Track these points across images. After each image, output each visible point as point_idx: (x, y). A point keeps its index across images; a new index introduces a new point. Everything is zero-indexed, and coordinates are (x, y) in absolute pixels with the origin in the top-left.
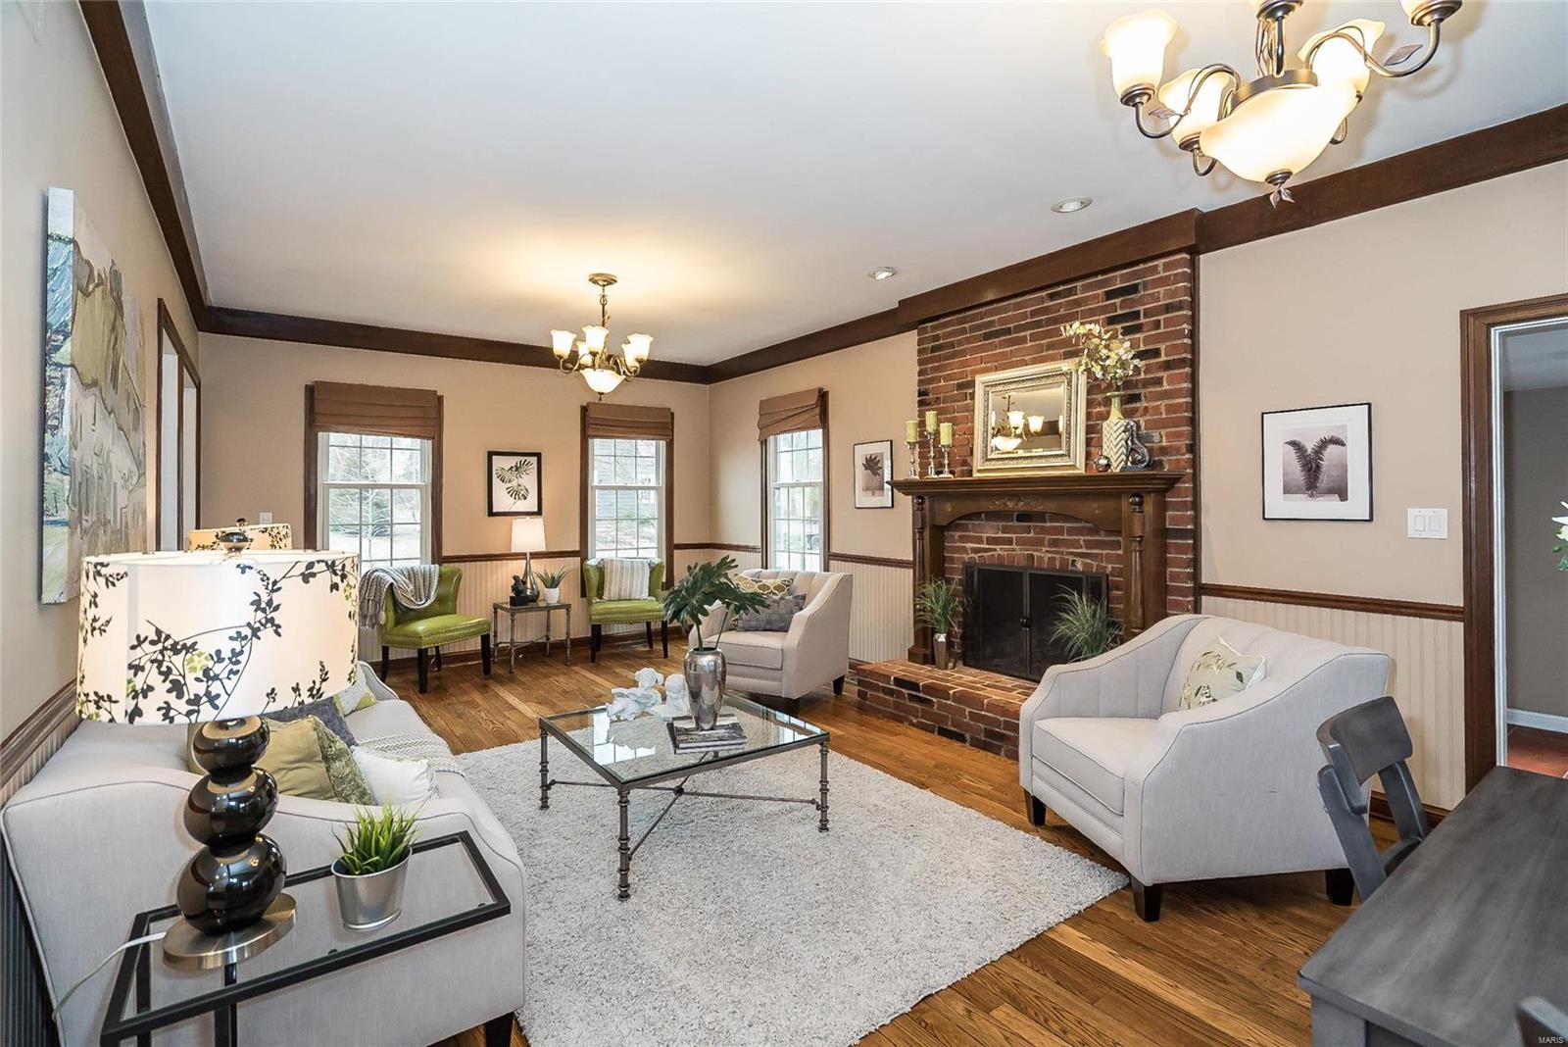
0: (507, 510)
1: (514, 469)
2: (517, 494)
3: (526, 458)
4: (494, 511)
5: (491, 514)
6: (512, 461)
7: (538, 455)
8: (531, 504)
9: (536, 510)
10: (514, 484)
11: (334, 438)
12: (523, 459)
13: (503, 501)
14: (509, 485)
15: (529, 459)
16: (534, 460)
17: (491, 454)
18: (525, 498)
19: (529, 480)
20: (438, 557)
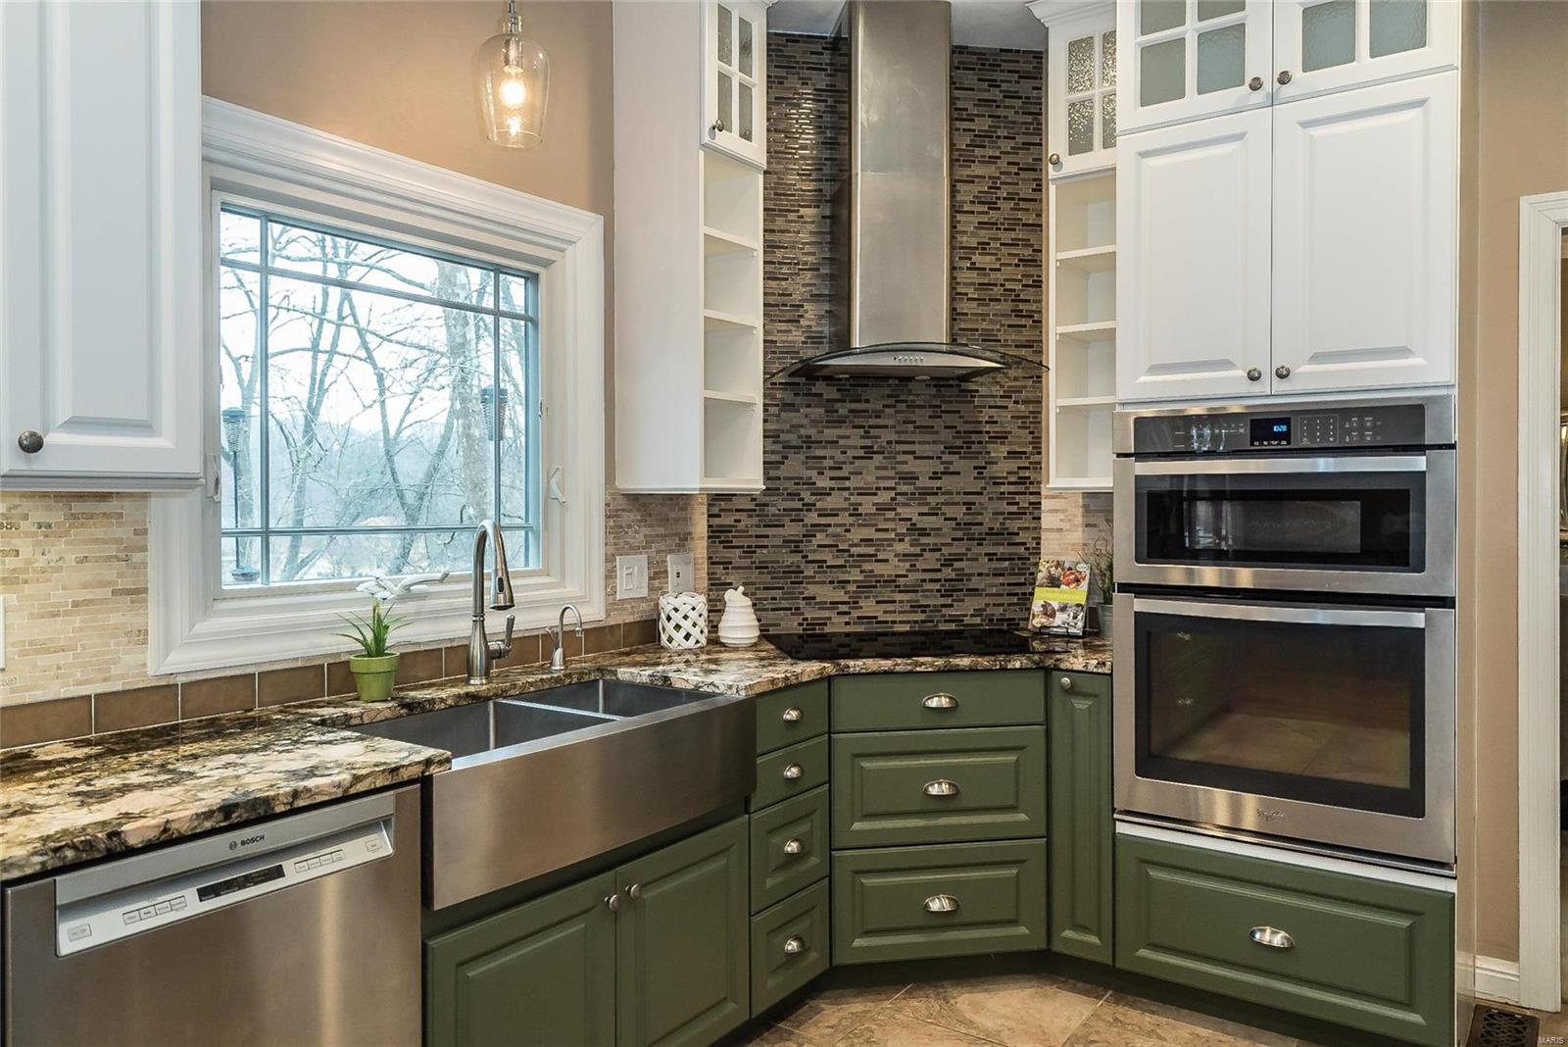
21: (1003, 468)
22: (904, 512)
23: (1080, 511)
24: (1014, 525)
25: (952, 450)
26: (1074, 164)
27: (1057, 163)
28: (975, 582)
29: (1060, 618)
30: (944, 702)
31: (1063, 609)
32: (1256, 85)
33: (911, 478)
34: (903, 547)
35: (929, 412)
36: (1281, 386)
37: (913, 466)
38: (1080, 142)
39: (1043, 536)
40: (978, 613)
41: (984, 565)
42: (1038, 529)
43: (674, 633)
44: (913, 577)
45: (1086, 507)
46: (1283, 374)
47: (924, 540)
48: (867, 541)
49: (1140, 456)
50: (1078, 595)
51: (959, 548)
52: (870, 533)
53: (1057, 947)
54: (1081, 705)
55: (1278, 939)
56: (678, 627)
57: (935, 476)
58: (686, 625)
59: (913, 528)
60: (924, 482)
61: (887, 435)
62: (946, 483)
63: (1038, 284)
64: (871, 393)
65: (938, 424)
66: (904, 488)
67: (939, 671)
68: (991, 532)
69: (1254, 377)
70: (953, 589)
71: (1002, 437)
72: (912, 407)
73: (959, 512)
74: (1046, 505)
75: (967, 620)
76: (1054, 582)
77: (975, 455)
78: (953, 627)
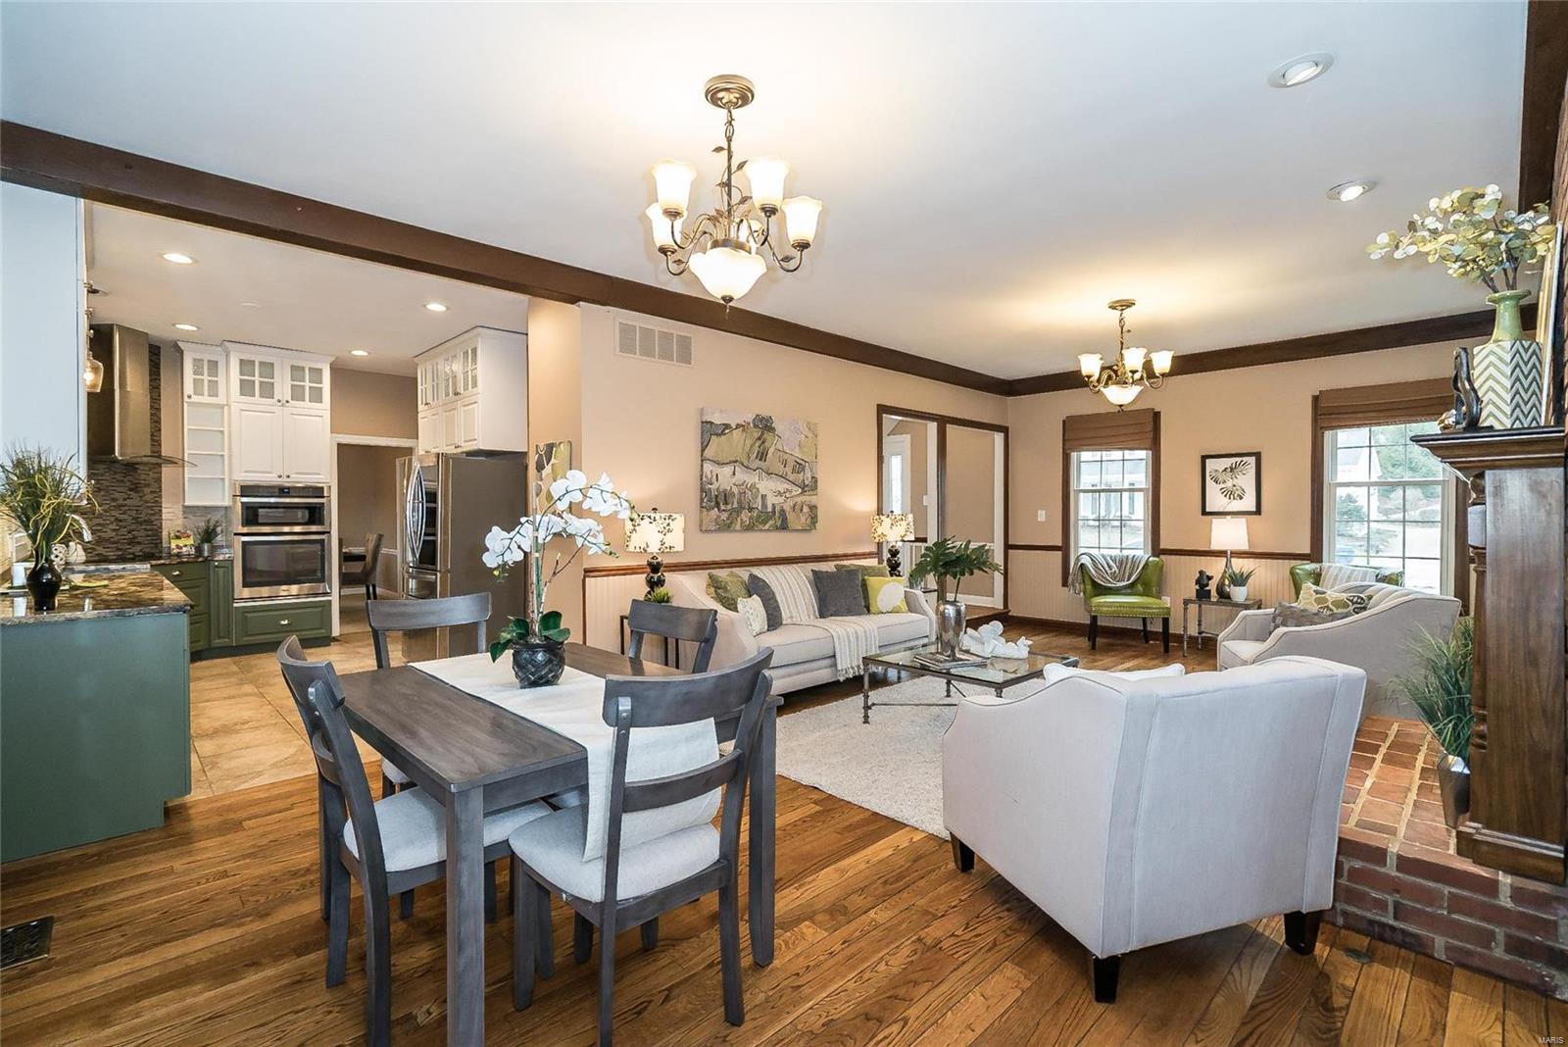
0: (1221, 510)
1: (1229, 470)
2: (1230, 494)
3: (1241, 459)
4: (1207, 510)
5: (1204, 513)
6: (1228, 462)
7: (1258, 456)
8: (1248, 503)
9: (1254, 509)
10: (1229, 484)
11: (1086, 455)
12: (1239, 459)
13: (1216, 500)
14: (1223, 486)
15: (1245, 459)
16: (1252, 460)
17: (1204, 458)
18: (1241, 498)
19: (1246, 481)
20: (1157, 551)
21: (148, 497)
22: (113, 513)
23: (181, 513)
24: (153, 518)
25: (131, 490)
26: (195, 399)
27: (189, 397)
28: (139, 539)
29: (184, 549)
30: (177, 573)
31: (186, 546)
32: (279, 401)
33: (114, 500)
34: (114, 527)
35: (122, 475)
36: (288, 480)
37: (117, 495)
38: (198, 391)
39: (163, 522)
40: (141, 551)
41: (143, 533)
42: (161, 519)
43: (55, 559)
44: (116, 539)
45: (184, 512)
46: (288, 477)
47: (120, 524)
48: (99, 524)
49: (242, 496)
50: (190, 541)
51: (133, 526)
52: (100, 521)
53: (213, 646)
54: (221, 571)
55: (286, 622)
56: (57, 556)
57: (125, 499)
58: (61, 555)
59: (117, 519)
60: (120, 502)
61: (106, 483)
62: (128, 502)
63: (160, 430)
64: (101, 466)
65: (126, 479)
66: (114, 504)
67: (178, 563)
68: (145, 521)
69: (280, 477)
70: (133, 542)
71: (148, 485)
72: (115, 473)
73: (134, 513)
74: (164, 510)
75: (137, 554)
76: (178, 537)
77: (138, 492)
78: (132, 556)
